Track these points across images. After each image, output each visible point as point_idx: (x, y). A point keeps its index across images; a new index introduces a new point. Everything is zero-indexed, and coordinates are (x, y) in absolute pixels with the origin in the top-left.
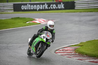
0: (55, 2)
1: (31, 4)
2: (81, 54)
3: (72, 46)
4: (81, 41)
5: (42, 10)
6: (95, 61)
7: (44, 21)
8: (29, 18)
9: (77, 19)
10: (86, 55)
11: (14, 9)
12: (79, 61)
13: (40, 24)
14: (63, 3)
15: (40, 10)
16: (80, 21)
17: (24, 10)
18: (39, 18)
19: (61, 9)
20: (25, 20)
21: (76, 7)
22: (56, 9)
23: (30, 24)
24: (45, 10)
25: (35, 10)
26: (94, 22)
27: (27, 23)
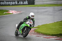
2: (38, 33)
5: (14, 5)
6: (47, 37)
8: (6, 10)
9: (36, 11)
10: (41, 33)
12: (37, 37)
13: (12, 14)
15: (12, 5)
16: (38, 12)
17: (2, 5)
18: (12, 10)
19: (26, 5)
20: (3, 11)
22: (23, 5)
23: (6, 14)
24: (16, 5)
26: (47, 13)
27: (4, 13)
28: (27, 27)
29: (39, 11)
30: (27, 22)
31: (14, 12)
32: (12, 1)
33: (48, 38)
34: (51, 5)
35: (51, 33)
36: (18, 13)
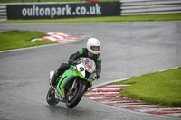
0: (84, 2)
1: (40, 6)
3: (116, 83)
4: (132, 75)
5: (61, 17)
6: (157, 110)
8: (37, 32)
9: (125, 33)
10: (141, 99)
11: (8, 15)
13: (56, 42)
14: (100, 4)
16: (130, 38)
17: (27, 18)
18: (56, 31)
19: (95, 16)
20: (28, 35)
21: (124, 13)
22: (86, 16)
23: (38, 43)
24: (66, 17)
25: (48, 17)
26: (156, 40)
28: (78, 78)
29: (136, 33)
30: (78, 66)
31: (61, 38)
32: (56, 6)
33: (159, 113)
34: (170, 17)
35: (169, 100)
36: (74, 39)
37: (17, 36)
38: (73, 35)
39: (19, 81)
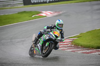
3: (71, 37)
6: (87, 51)
7: (51, 13)
11: (24, 3)
15: (50, 2)
17: (34, 4)
24: (55, 1)
27: (33, 16)
37: (25, 14)
38: (56, 12)
39: (18, 40)
